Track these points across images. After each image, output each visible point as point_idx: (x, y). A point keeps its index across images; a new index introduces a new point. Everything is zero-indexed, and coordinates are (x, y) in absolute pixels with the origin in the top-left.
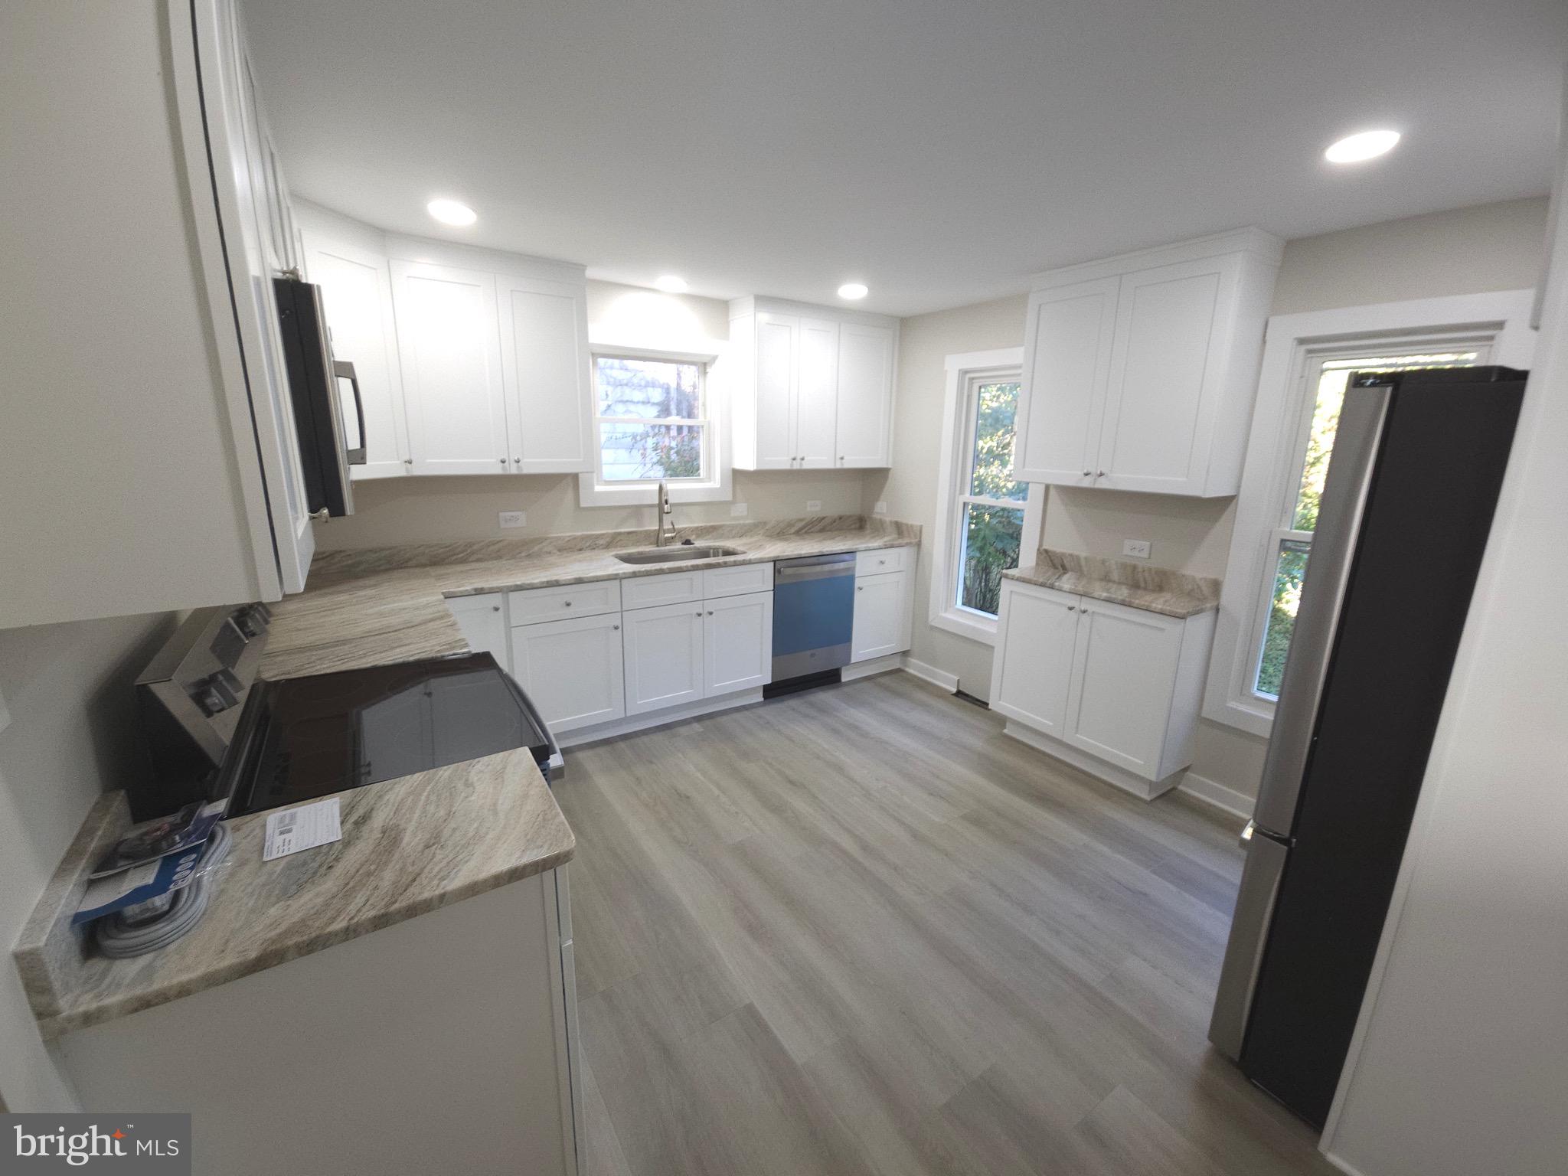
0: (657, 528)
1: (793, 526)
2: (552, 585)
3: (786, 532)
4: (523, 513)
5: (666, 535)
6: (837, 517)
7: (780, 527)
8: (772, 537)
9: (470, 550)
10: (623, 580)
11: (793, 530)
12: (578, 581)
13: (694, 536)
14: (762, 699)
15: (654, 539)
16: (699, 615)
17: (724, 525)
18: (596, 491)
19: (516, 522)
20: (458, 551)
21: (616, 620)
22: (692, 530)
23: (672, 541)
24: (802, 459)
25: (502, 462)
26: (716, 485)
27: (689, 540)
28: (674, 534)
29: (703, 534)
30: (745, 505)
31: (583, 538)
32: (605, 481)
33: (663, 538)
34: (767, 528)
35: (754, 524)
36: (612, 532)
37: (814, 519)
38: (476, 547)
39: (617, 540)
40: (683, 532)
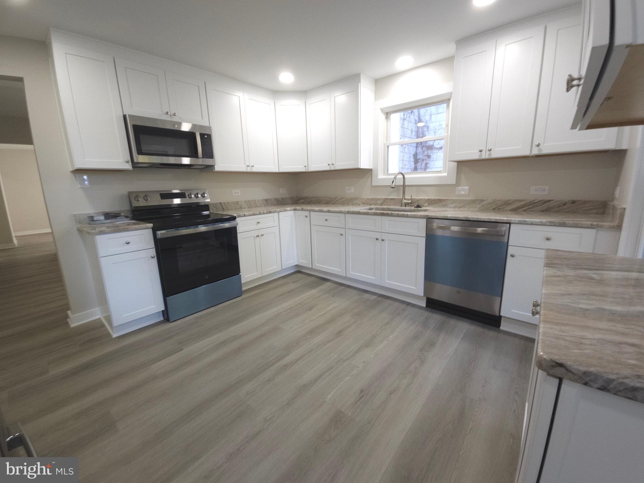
0: (402, 197)
1: (511, 204)
2: (321, 211)
3: (502, 208)
4: (353, 187)
5: (405, 201)
6: (569, 201)
7: (497, 204)
8: (484, 209)
9: (336, 200)
10: (346, 214)
11: (510, 208)
12: (329, 211)
13: (426, 204)
14: (424, 305)
15: (401, 203)
16: (377, 239)
17: (448, 199)
18: (379, 178)
19: (350, 191)
20: (333, 199)
21: (342, 231)
22: (425, 200)
23: (410, 205)
24: (490, 150)
25: (329, 165)
26: (446, 174)
27: (419, 205)
28: (410, 201)
29: (432, 203)
30: (467, 188)
31: (372, 199)
32: (388, 174)
33: (405, 203)
34: (483, 204)
35: (472, 200)
36: (384, 197)
37: (536, 201)
38: (337, 199)
39: (386, 202)
40: (420, 201)
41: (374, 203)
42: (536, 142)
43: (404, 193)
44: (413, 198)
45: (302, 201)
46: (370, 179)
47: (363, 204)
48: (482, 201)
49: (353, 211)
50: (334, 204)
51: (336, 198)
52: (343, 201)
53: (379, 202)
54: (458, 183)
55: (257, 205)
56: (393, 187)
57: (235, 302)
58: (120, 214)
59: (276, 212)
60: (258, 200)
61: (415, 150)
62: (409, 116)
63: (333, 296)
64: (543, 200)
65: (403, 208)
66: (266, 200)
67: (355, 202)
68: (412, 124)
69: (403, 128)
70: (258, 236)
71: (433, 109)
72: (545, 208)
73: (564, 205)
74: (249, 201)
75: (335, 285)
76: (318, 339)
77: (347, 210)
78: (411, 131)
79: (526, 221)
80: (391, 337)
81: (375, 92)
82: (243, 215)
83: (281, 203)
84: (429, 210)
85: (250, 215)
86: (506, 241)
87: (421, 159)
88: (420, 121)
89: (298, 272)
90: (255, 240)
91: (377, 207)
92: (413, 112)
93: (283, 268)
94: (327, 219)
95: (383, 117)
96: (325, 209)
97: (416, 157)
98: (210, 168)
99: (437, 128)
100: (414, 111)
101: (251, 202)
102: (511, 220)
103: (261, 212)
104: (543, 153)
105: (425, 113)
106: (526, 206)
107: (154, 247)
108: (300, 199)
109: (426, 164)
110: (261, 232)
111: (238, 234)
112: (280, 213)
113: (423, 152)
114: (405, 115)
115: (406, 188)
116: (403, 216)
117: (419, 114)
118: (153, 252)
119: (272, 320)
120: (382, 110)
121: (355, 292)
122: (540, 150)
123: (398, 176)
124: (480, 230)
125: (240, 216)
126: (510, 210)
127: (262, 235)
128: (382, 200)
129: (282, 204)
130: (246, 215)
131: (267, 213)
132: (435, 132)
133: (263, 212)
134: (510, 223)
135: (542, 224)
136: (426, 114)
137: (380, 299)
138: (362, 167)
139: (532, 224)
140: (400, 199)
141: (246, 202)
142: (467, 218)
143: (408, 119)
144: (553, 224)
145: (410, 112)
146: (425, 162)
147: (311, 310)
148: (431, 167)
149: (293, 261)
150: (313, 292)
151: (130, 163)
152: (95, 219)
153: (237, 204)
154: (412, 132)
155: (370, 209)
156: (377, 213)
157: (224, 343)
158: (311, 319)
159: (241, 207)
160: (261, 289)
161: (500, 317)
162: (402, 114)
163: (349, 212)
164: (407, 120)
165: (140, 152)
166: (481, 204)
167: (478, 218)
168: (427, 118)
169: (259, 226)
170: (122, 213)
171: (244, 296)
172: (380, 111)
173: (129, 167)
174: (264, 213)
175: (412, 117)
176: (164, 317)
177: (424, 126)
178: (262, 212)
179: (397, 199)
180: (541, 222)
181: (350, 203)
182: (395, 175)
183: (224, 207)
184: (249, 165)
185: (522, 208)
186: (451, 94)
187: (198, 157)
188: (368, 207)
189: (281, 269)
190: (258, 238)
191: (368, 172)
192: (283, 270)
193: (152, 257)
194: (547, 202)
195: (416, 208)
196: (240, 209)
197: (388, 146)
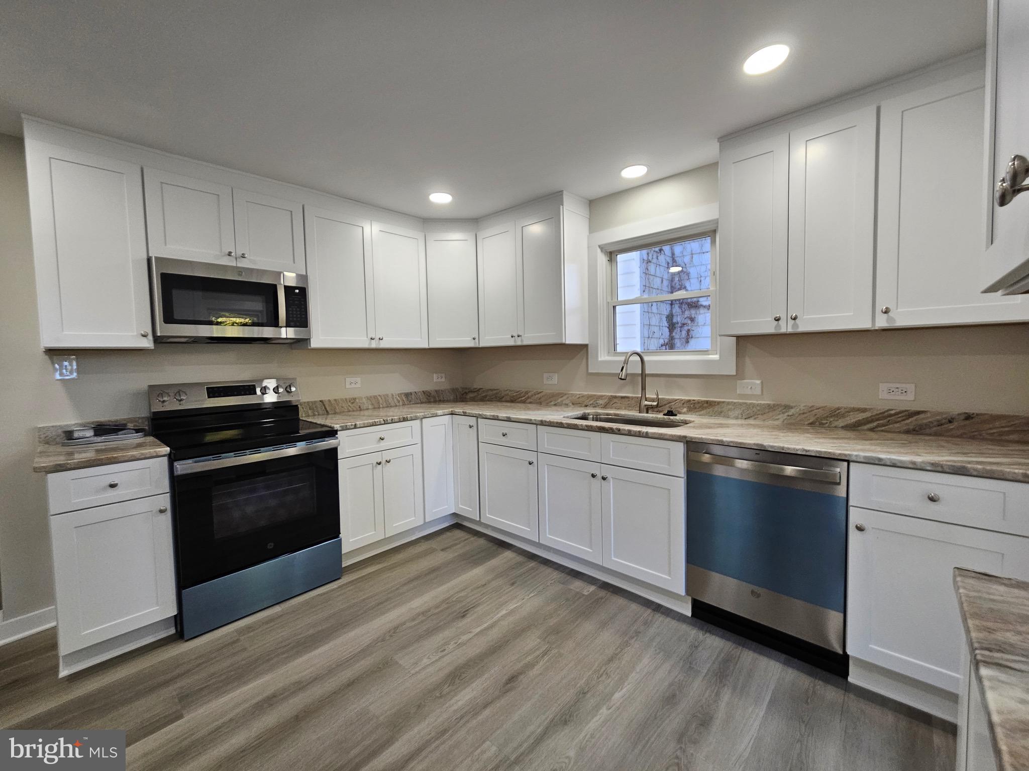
0: (640, 396)
1: (843, 416)
2: (496, 418)
3: (827, 423)
4: (556, 375)
5: (647, 403)
6: (959, 414)
7: (816, 415)
8: (793, 425)
9: (527, 396)
10: (538, 426)
11: (841, 423)
12: (509, 420)
13: (685, 410)
14: (689, 613)
15: (639, 405)
16: (593, 476)
17: (723, 402)
18: (600, 359)
19: (552, 381)
20: (522, 395)
21: (532, 457)
22: (683, 402)
23: (656, 410)
24: (795, 319)
25: (512, 337)
26: (716, 357)
27: (672, 412)
28: (655, 403)
29: (696, 408)
30: (758, 382)
31: (590, 397)
32: (616, 353)
33: (645, 405)
34: (790, 413)
35: (769, 405)
36: (610, 394)
37: (893, 412)
38: (530, 394)
39: (613, 402)
40: (673, 403)
41: (592, 404)
42: (881, 306)
43: (644, 388)
44: (659, 397)
45: (471, 395)
46: (584, 361)
47: (573, 404)
48: (788, 407)
49: (550, 421)
50: (524, 402)
51: (527, 393)
52: (540, 399)
53: (601, 402)
54: (740, 374)
55: (390, 404)
56: (623, 378)
57: (324, 594)
58: (125, 425)
59: (416, 418)
60: (393, 395)
61: (669, 309)
62: (657, 257)
63: (513, 584)
64: (906, 411)
65: (642, 416)
66: (407, 395)
67: (559, 400)
68: (662, 269)
69: (647, 275)
70: (379, 464)
71: (694, 245)
72: (911, 427)
73: (950, 422)
74: (375, 397)
75: (520, 559)
76: (465, 697)
77: (540, 419)
78: (661, 279)
79: (880, 459)
80: (617, 695)
81: (590, 220)
82: (353, 427)
83: (433, 398)
84: (690, 422)
85: (366, 425)
86: (845, 495)
87: (680, 324)
88: (675, 263)
89: (457, 526)
90: (374, 471)
91: (597, 413)
92: (662, 250)
93: (427, 521)
94: (504, 432)
95: (602, 259)
96: (503, 414)
97: (672, 320)
98: (301, 343)
99: (703, 275)
100: (664, 248)
101: (380, 398)
102: (849, 455)
103: (387, 420)
104: (896, 326)
105: (682, 252)
106: (872, 421)
107: (168, 490)
108: (469, 392)
109: (688, 331)
110: (387, 456)
111: (339, 460)
112: (423, 420)
113: (683, 312)
114: (650, 255)
115: (648, 379)
116: (639, 435)
117: (673, 254)
118: (165, 501)
119: (383, 640)
120: (601, 247)
121: (556, 575)
122: (890, 320)
123: (632, 358)
124: (789, 470)
125: (345, 428)
126: (842, 427)
127: (388, 462)
128: (605, 399)
129: (435, 402)
130: (358, 426)
131: (400, 421)
132: (701, 281)
133: (392, 419)
134: (848, 462)
135: (915, 467)
136: (685, 254)
137: (602, 593)
138: (568, 342)
139: (894, 465)
140: (638, 398)
141: (369, 398)
142: (762, 445)
143: (654, 261)
144: (939, 469)
145: (657, 249)
146: (686, 328)
147: (464, 616)
148: (697, 336)
149: (447, 506)
150: (477, 573)
151: (150, 337)
152: (76, 435)
153: (353, 403)
154: (662, 281)
155: (584, 417)
156: (591, 426)
157: (270, 702)
158: (460, 641)
159: (360, 407)
160: (380, 563)
161: (845, 658)
162: (644, 252)
163: (542, 423)
164: (654, 263)
165: (169, 319)
166: (787, 414)
167: (783, 448)
168: (687, 259)
169: (383, 445)
170: (128, 424)
171: (345, 580)
172: (599, 250)
173: (148, 343)
174: (393, 422)
175: (662, 258)
176: (176, 628)
177: (682, 271)
178: (389, 419)
179: (632, 398)
180: (914, 463)
181: (551, 402)
182: (626, 357)
183: (328, 409)
184: (373, 337)
185: (865, 424)
186: (716, 222)
187: (278, 325)
188: (580, 412)
189: (422, 523)
190: (380, 467)
191: (580, 350)
192: (426, 524)
193: (161, 511)
194: (915, 416)
195: (666, 417)
196: (357, 410)
197: (614, 307)
